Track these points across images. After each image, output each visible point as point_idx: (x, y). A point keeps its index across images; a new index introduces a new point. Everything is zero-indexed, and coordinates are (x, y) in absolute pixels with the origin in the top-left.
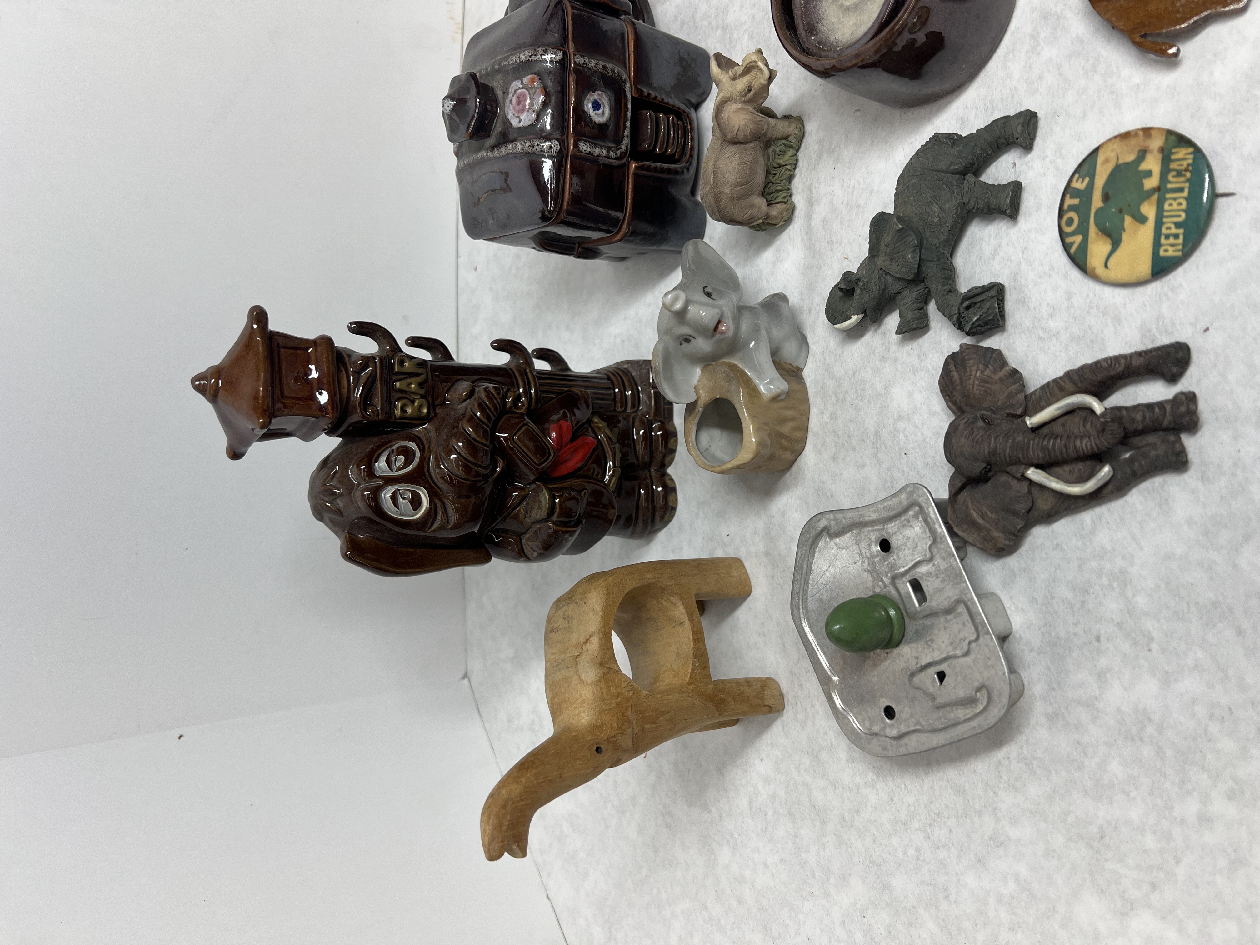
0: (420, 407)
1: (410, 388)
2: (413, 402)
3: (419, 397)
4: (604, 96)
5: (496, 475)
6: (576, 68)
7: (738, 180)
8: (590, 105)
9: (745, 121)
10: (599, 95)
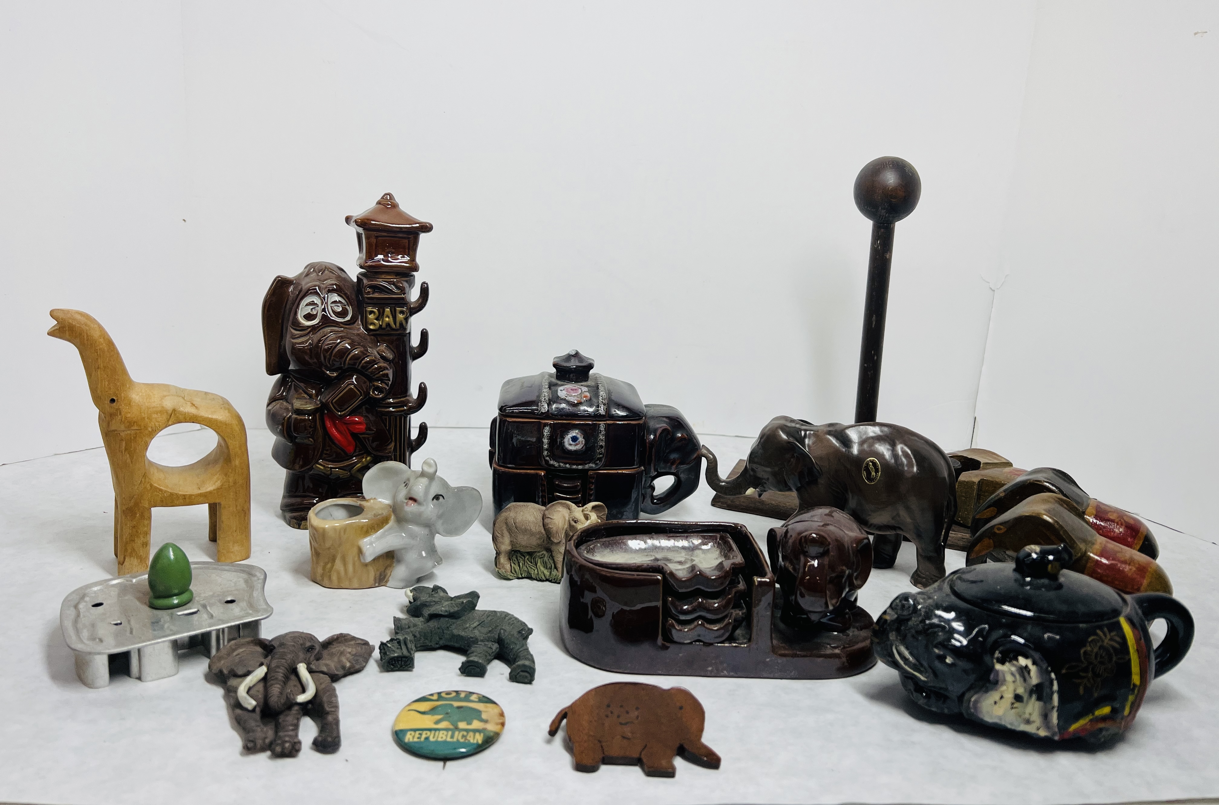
0: (373, 324)
1: (386, 317)
2: (377, 319)
3: (381, 323)
4: (582, 446)
5: (325, 371)
6: (596, 425)
7: (518, 520)
8: (574, 434)
9: (558, 524)
10: (582, 441)
